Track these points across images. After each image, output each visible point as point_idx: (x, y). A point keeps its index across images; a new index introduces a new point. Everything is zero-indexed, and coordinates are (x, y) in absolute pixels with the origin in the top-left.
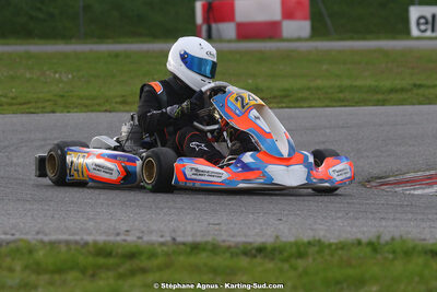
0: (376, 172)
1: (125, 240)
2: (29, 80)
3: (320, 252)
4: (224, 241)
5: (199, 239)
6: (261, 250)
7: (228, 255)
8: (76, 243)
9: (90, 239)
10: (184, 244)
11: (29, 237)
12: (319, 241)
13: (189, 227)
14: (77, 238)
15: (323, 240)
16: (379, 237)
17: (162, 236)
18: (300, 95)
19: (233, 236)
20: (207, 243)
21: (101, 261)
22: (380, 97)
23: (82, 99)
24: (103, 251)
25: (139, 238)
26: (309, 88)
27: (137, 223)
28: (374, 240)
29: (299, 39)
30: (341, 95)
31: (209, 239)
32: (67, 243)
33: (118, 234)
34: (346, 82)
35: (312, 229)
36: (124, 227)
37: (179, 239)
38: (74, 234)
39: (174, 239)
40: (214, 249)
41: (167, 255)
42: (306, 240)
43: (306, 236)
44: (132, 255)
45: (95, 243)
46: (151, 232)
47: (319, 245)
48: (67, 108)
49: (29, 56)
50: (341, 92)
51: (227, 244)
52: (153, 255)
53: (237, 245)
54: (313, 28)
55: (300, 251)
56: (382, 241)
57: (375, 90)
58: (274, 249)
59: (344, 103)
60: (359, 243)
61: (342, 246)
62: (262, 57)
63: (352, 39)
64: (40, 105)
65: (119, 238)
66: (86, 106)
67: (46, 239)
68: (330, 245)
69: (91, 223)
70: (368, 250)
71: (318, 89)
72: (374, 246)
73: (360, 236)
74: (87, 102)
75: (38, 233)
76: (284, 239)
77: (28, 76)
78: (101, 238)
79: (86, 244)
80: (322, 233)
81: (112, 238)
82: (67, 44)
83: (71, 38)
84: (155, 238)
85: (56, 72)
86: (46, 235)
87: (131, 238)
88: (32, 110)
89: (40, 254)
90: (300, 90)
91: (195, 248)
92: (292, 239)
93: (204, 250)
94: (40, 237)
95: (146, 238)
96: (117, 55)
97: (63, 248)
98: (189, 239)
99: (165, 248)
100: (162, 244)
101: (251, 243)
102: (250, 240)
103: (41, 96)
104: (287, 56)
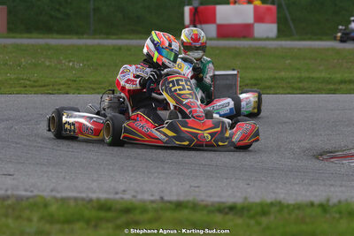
0: (328, 147)
1: (122, 198)
2: (48, 66)
3: (280, 211)
4: (202, 201)
5: (182, 198)
6: (232, 209)
7: (205, 212)
8: (83, 199)
9: (94, 196)
10: (170, 202)
11: (45, 194)
12: (280, 203)
13: (174, 189)
14: (84, 195)
15: (283, 201)
16: (328, 200)
17: (152, 195)
18: (267, 84)
19: (210, 197)
20: (188, 202)
21: (102, 214)
22: (332, 87)
23: (90, 83)
24: (104, 207)
25: (134, 196)
26: (275, 78)
27: (132, 185)
28: (325, 203)
29: (267, 39)
30: (301, 85)
31: (191, 198)
32: (76, 199)
33: (117, 193)
34: (305, 74)
35: (274, 193)
36: (122, 188)
37: (166, 198)
38: (80, 192)
39: (162, 198)
40: (195, 206)
41: (156, 210)
42: (269, 201)
43: (269, 198)
44: (127, 210)
45: (98, 200)
46: (143, 192)
47: (280, 206)
48: (79, 90)
49: (49, 48)
50: (300, 82)
51: (205, 203)
52: (144, 211)
53: (213, 204)
54: (279, 30)
55: (264, 210)
56: (331, 203)
57: (328, 81)
58: (243, 208)
59: (303, 91)
60: (312, 204)
61: (299, 207)
62: (237, 53)
63: (310, 39)
64: (57, 88)
65: (117, 196)
66: (94, 89)
67: (59, 195)
68: (288, 206)
69: (95, 184)
70: (319, 211)
71: (282, 79)
72: (324, 207)
73: (313, 199)
74: (94, 86)
75: (52, 191)
76: (251, 200)
77: (47, 64)
78: (103, 196)
79: (91, 200)
80: (282, 196)
81: (112, 196)
82: (79, 38)
83: (83, 34)
84: (147, 197)
85: (69, 62)
86: (58, 192)
87: (127, 197)
88: (50, 92)
89: (53, 208)
90: (267, 80)
91: (179, 205)
92: (257, 200)
93: (186, 207)
94: (54, 194)
95: (139, 197)
96: (120, 48)
97: (72, 203)
98: (174, 198)
99: (155, 205)
100: (152, 202)
101: (223, 203)
102: (223, 200)
103: (57, 80)
104: (257, 52)
